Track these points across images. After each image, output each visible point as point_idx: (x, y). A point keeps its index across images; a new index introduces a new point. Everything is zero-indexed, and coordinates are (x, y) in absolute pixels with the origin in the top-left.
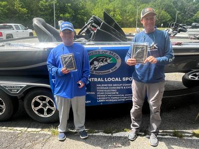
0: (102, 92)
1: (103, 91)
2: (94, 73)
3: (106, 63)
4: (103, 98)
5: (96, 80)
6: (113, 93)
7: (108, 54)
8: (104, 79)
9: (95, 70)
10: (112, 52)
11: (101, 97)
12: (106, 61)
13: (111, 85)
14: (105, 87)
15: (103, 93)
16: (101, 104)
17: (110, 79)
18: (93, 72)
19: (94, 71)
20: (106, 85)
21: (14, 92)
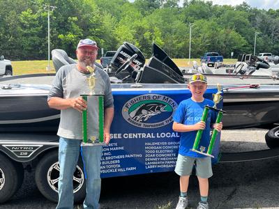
0: (152, 154)
1: (153, 152)
2: (142, 126)
3: (159, 112)
4: (154, 163)
5: (144, 135)
6: (168, 155)
7: (161, 99)
8: (155, 135)
9: (143, 122)
10: (166, 97)
11: (152, 161)
12: (159, 109)
13: (166, 143)
14: (156, 146)
15: (154, 155)
16: (152, 171)
17: (163, 135)
18: (140, 125)
19: (143, 124)
20: (158, 144)
21: (24, 155)
